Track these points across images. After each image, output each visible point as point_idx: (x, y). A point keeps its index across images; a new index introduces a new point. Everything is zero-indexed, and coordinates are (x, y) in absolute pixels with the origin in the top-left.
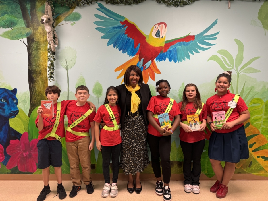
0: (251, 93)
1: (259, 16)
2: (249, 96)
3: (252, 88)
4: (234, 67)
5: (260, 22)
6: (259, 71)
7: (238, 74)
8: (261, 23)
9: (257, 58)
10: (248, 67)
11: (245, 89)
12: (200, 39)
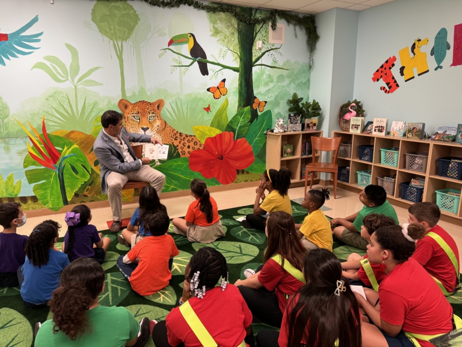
0: (94, 109)
1: (92, 17)
2: (93, 113)
3: (95, 104)
4: (69, 78)
5: (95, 25)
6: (101, 84)
7: (76, 87)
8: (97, 27)
9: (97, 68)
10: (87, 78)
11: (86, 105)
12: (17, 40)
